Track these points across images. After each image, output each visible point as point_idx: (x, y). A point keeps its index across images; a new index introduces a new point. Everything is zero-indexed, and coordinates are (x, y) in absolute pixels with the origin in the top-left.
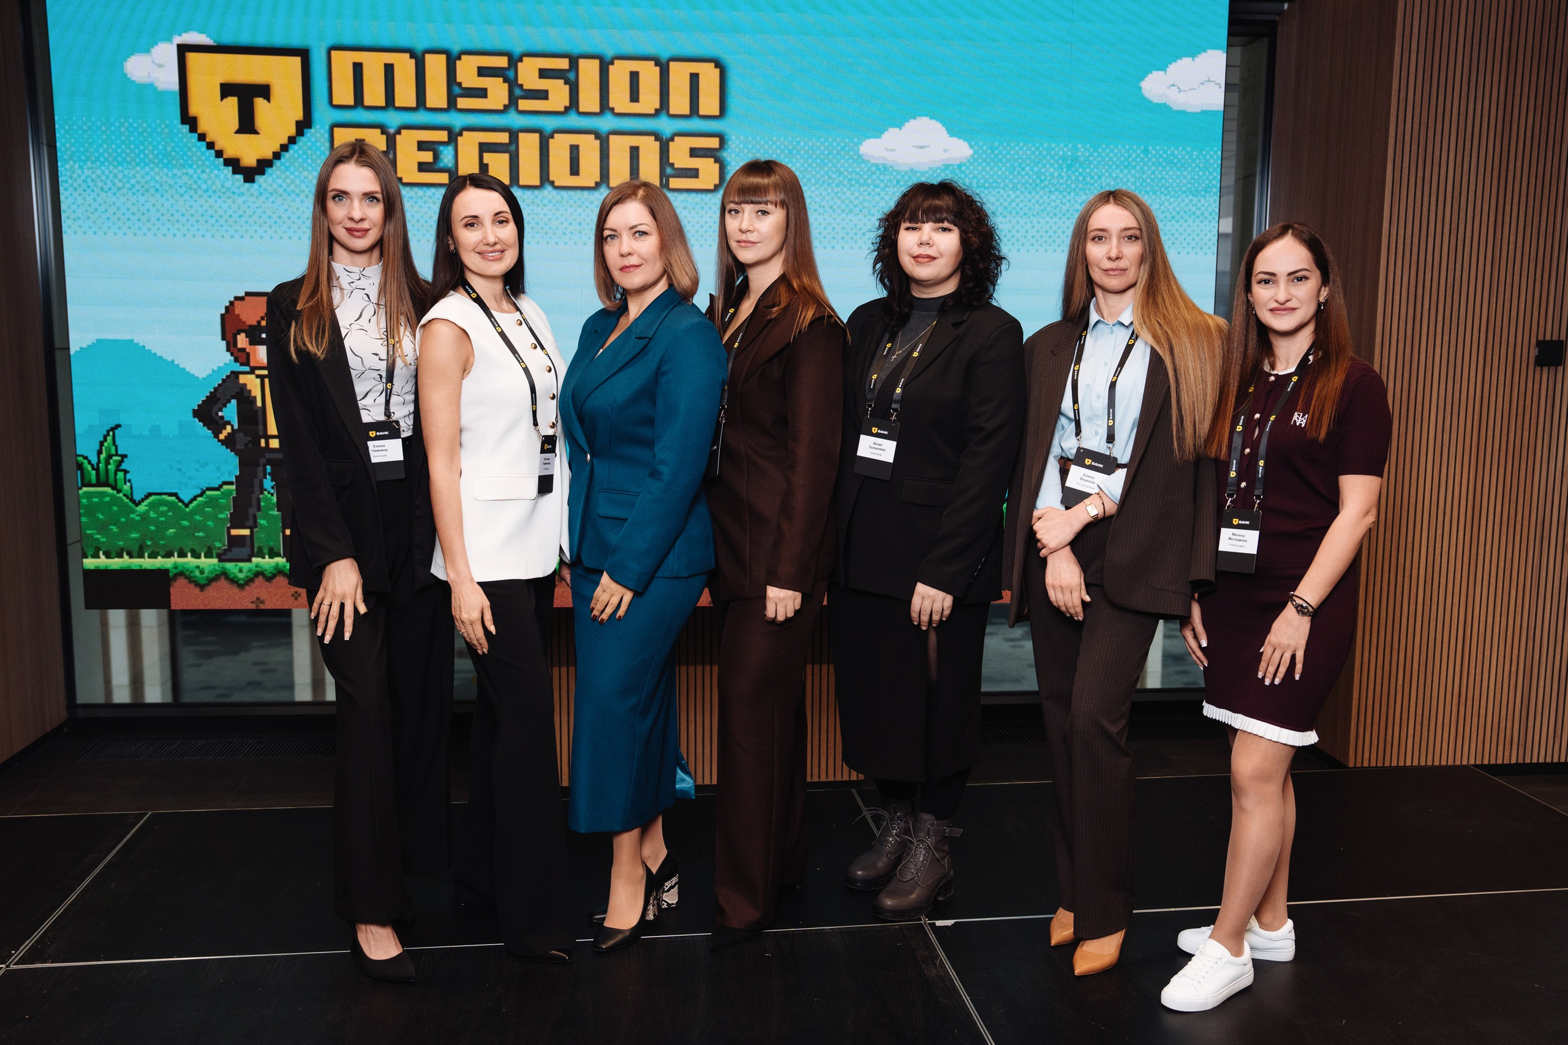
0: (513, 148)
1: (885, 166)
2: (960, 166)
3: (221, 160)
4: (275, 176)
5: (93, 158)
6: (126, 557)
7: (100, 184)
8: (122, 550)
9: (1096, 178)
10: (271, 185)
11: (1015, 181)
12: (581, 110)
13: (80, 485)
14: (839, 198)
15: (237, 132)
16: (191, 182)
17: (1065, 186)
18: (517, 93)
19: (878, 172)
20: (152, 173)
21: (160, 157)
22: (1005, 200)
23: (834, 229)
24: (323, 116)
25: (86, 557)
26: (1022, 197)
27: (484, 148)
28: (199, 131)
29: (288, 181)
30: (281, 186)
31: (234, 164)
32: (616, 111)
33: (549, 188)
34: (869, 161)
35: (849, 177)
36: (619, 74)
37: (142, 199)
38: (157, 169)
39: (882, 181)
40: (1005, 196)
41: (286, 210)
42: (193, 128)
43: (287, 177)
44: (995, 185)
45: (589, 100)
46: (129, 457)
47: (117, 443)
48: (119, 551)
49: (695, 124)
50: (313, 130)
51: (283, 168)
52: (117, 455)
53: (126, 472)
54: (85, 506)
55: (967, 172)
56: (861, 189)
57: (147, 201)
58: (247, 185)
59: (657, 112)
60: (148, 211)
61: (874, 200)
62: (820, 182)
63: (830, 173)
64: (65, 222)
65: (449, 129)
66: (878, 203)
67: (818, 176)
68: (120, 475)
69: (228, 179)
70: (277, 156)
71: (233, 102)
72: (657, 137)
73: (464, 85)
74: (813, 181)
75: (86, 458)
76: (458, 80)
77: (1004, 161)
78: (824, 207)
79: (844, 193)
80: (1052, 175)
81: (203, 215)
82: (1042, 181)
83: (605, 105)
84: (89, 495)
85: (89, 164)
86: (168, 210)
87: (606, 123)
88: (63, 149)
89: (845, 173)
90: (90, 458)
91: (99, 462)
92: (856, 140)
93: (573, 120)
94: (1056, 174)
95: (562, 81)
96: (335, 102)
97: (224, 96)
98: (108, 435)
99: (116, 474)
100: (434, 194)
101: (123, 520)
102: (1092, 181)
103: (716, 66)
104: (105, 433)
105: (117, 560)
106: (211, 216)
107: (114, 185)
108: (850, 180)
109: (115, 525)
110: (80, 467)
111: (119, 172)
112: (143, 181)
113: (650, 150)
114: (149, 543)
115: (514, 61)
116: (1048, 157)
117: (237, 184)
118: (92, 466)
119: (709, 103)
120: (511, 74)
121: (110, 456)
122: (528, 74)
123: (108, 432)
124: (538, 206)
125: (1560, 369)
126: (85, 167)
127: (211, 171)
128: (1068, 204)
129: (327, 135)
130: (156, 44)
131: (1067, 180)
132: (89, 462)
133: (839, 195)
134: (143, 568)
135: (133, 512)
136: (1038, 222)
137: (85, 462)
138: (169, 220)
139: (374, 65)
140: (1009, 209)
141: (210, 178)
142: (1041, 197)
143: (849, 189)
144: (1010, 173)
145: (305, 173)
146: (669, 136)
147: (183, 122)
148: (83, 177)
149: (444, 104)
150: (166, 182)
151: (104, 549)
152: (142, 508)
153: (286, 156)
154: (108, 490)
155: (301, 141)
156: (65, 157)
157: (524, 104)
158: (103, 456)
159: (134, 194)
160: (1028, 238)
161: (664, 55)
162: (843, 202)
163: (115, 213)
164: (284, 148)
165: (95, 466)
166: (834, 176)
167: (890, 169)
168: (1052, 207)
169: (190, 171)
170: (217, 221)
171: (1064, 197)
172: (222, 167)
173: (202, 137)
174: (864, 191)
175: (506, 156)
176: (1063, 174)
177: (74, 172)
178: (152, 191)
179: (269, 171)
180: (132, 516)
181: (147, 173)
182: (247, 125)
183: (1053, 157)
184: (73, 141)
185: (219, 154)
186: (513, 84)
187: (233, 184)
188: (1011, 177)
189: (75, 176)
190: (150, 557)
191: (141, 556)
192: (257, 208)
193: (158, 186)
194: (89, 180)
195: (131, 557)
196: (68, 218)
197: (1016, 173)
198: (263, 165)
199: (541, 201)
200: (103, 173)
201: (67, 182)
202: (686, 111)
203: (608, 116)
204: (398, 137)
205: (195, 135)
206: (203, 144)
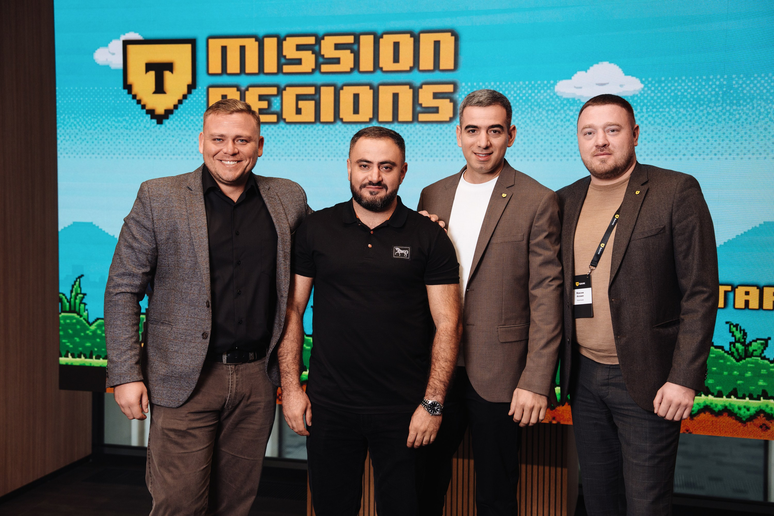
0: (317, 96)
1: (574, 99)
3: (145, 111)
4: (174, 120)
5: (75, 112)
6: (83, 358)
7: (78, 127)
8: (81, 353)
9: (748, 100)
10: (172, 125)
11: (678, 106)
12: (361, 70)
13: (60, 311)
14: (539, 124)
15: (155, 93)
16: (128, 125)
17: (720, 108)
18: (320, 61)
19: (568, 105)
20: (106, 120)
21: (111, 110)
22: (670, 121)
23: (535, 146)
24: (203, 80)
25: (61, 356)
26: (683, 118)
27: (299, 97)
28: (133, 93)
29: (182, 123)
30: (177, 126)
31: (151, 113)
32: (384, 69)
33: (340, 123)
34: (562, 97)
35: (547, 108)
36: (386, 44)
37: (100, 136)
38: (109, 118)
39: (572, 111)
40: (670, 118)
41: (180, 141)
42: (130, 92)
43: (181, 120)
44: (661, 110)
45: (366, 63)
46: (88, 294)
47: (82, 286)
48: (79, 353)
49: (437, 76)
50: (197, 90)
51: (179, 115)
52: (81, 293)
53: (85, 304)
54: (62, 325)
55: (639, 101)
56: (556, 117)
57: (103, 137)
58: (159, 126)
59: (411, 69)
60: (104, 143)
61: (565, 125)
62: (525, 113)
63: (533, 107)
64: (59, 151)
65: (277, 86)
66: (568, 127)
67: (524, 109)
68: (82, 306)
69: (148, 122)
70: (176, 107)
71: (152, 74)
72: (411, 86)
73: (287, 57)
74: (520, 112)
75: (64, 295)
76: (284, 54)
77: (669, 91)
78: (527, 131)
79: (543, 121)
80: (710, 101)
81: (133, 145)
82: (701, 105)
83: (376, 66)
84: (65, 318)
85: (73, 115)
86: (114, 143)
87: (377, 78)
88: (60, 107)
89: (544, 106)
90: (66, 295)
91: (71, 298)
92: (552, 82)
93: (356, 77)
94: (713, 99)
95: (349, 51)
96: (210, 72)
97: (147, 70)
98: (76, 281)
99: (80, 305)
100: (267, 129)
101: (82, 334)
102: (745, 104)
103: (452, 35)
104: (75, 280)
105: (78, 359)
106: (138, 146)
107: (86, 128)
108: (547, 111)
109: (78, 337)
110: (61, 300)
111: (89, 119)
112: (101, 125)
113: (406, 95)
114: (96, 349)
115: (319, 39)
116: (707, 87)
117: (153, 125)
118: (67, 300)
119: (447, 61)
120: (317, 48)
121: (77, 294)
122: (327, 48)
123: (77, 279)
124: (332, 135)
126: (71, 117)
127: (139, 118)
128: (723, 122)
129: (205, 93)
130: (111, 41)
131: (723, 103)
132: (66, 298)
133: (539, 122)
134: (92, 365)
135: (88, 329)
136: (698, 137)
137: (64, 297)
138: (115, 149)
139: (233, 48)
140: (673, 128)
141: (138, 122)
142: (700, 118)
143: (547, 117)
144: (674, 101)
145: (192, 118)
146: (419, 85)
147: (124, 88)
148: (70, 124)
149: (275, 71)
150: (114, 125)
151: (72, 352)
152: (93, 327)
153: (181, 107)
154: (75, 315)
155: (190, 97)
156: (61, 112)
157: (325, 68)
158: (73, 294)
159: (96, 133)
160: (689, 149)
161: (417, 30)
162: (542, 126)
163: (85, 145)
164: (180, 102)
165: (69, 300)
166: (535, 108)
167: (578, 102)
168: (709, 125)
169: (127, 118)
170: (141, 149)
171: (720, 116)
172: (145, 115)
173: (134, 97)
174: (558, 118)
175: (313, 103)
176: (719, 99)
177: (64, 121)
178: (106, 131)
179: (171, 116)
180: (88, 332)
181: (104, 120)
182: (160, 88)
183: (710, 86)
184: (65, 102)
185: (143, 107)
186: (318, 54)
187: (151, 125)
188: (674, 103)
189: (65, 123)
190: (97, 358)
191: (91, 357)
192: (164, 140)
193: (109, 128)
194: (73, 125)
195: (86, 358)
196: (61, 148)
197: (679, 100)
198: (168, 113)
199: (334, 132)
200: (80, 120)
201: (61, 126)
202: (431, 67)
203: (379, 73)
204: (247, 93)
205: (131, 96)
206: (135, 101)
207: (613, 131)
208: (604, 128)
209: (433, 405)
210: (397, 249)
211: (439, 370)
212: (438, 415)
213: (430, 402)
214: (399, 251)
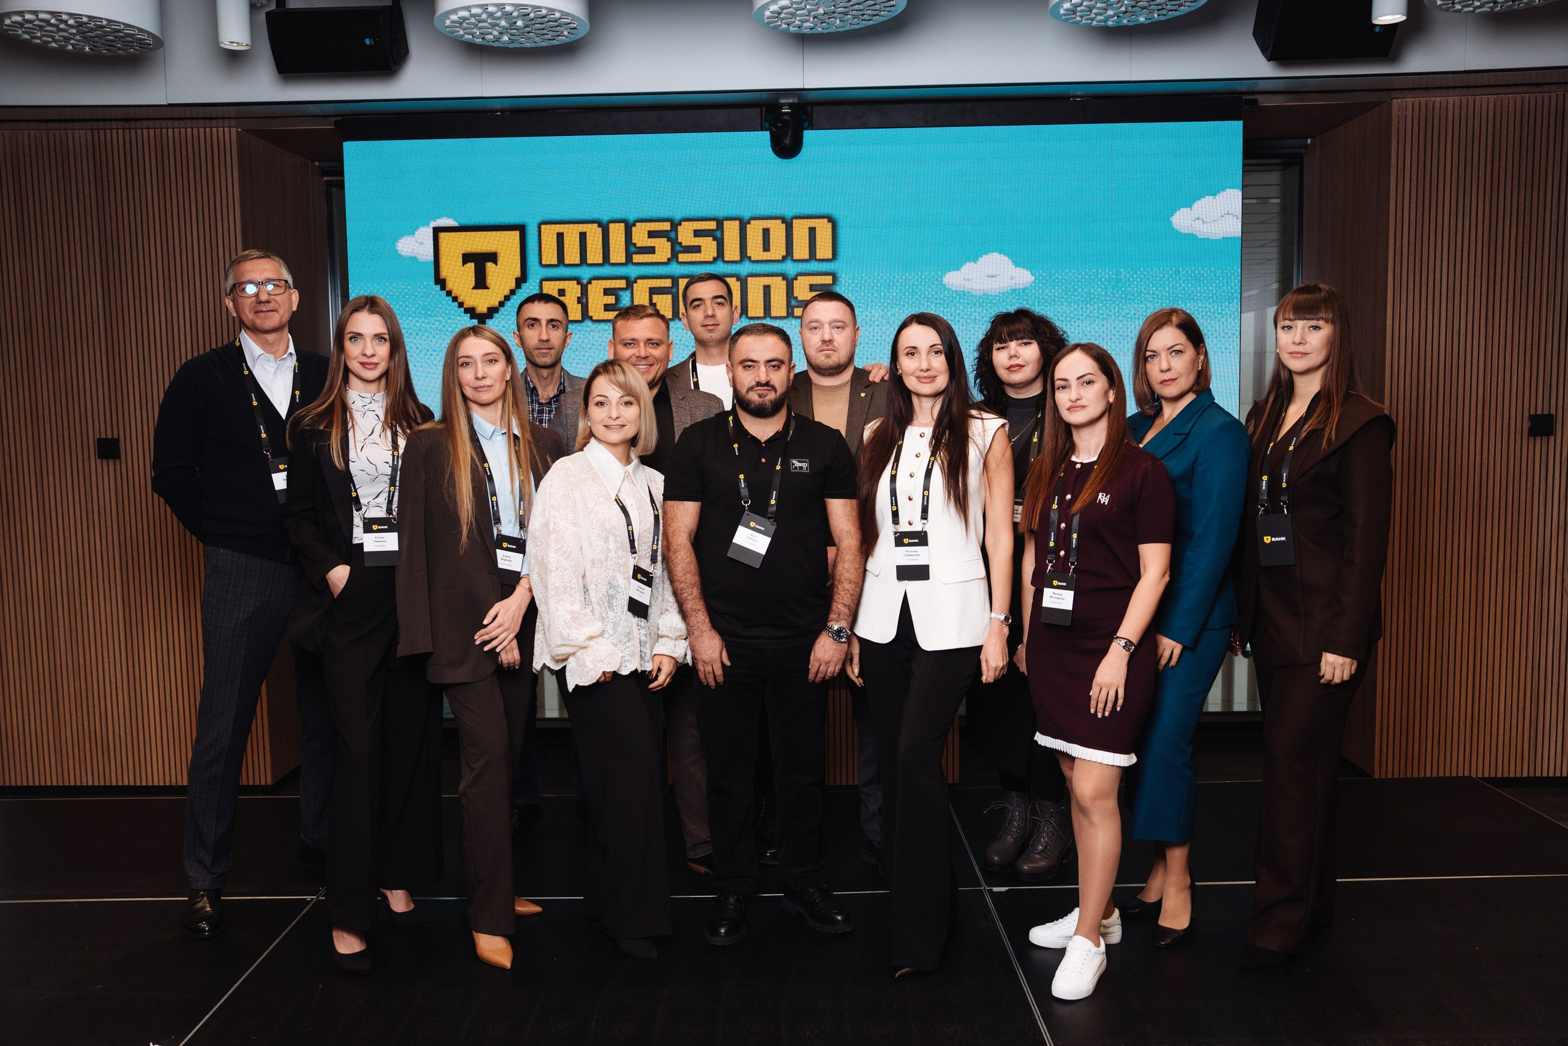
0: (674, 290)
1: (963, 292)
2: (1023, 290)
3: (462, 309)
4: (499, 319)
11: (1070, 300)
12: (726, 259)
15: (474, 288)
16: (441, 326)
18: (677, 249)
19: (958, 298)
21: (420, 309)
24: (535, 273)
26: (1075, 312)
27: (653, 291)
28: (447, 289)
30: (504, 327)
31: (471, 312)
32: (752, 259)
34: (950, 289)
35: (935, 301)
36: (754, 232)
42: (443, 288)
45: (732, 251)
49: (814, 266)
50: (528, 284)
51: (506, 313)
55: (1030, 294)
59: (784, 258)
65: (627, 278)
70: (501, 305)
71: (471, 266)
72: (784, 277)
73: (638, 245)
74: (907, 306)
76: (634, 242)
77: (1060, 284)
80: (1100, 295)
82: (1091, 299)
83: (744, 255)
87: (745, 268)
89: (932, 300)
92: (940, 272)
94: (1103, 293)
95: (711, 238)
96: (544, 262)
97: (465, 262)
103: (829, 221)
108: (936, 304)
113: (778, 288)
115: (675, 225)
116: (1096, 280)
119: (824, 250)
120: (673, 235)
122: (685, 234)
125: (1552, 438)
127: (455, 318)
130: (418, 228)
139: (572, 234)
141: (454, 323)
144: (1065, 294)
146: (793, 276)
147: (436, 283)
149: (623, 260)
153: (507, 304)
157: (683, 257)
161: (789, 214)
164: (507, 298)
166: (923, 302)
167: (968, 295)
169: (441, 319)
172: (463, 314)
173: (449, 293)
174: (947, 312)
175: (670, 297)
176: (1109, 293)
179: (496, 315)
182: (481, 282)
183: (1100, 280)
185: (461, 305)
186: (674, 242)
188: (1066, 297)
197: (1070, 293)
198: (492, 311)
202: (807, 257)
203: (747, 263)
204: (589, 286)
205: (445, 292)
206: (450, 298)
207: (838, 328)
208: (830, 323)
209: (839, 631)
210: (794, 462)
211: (842, 593)
212: (844, 642)
213: (836, 628)
214: (797, 464)
